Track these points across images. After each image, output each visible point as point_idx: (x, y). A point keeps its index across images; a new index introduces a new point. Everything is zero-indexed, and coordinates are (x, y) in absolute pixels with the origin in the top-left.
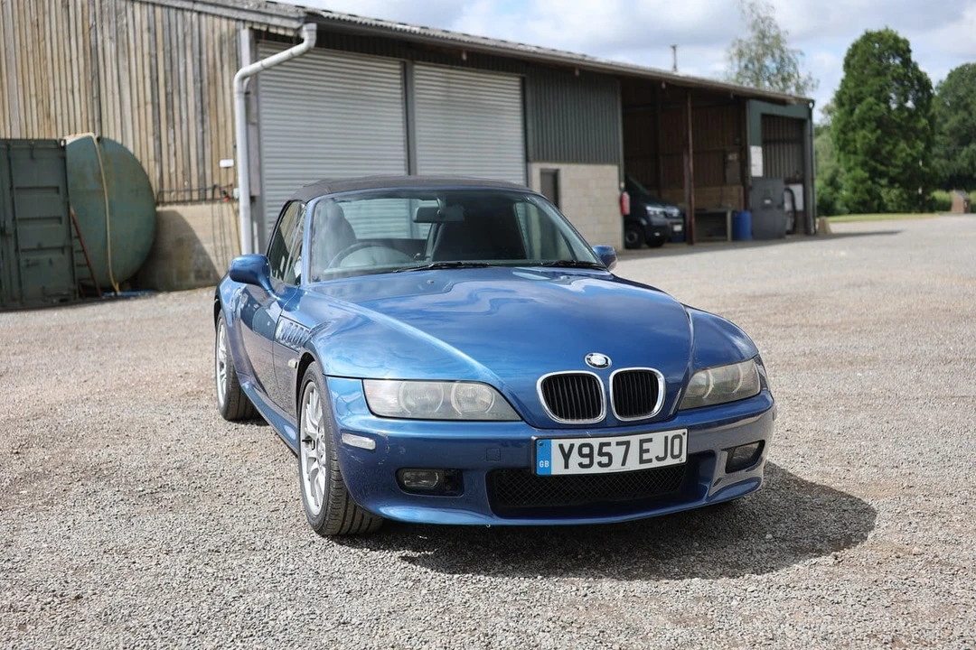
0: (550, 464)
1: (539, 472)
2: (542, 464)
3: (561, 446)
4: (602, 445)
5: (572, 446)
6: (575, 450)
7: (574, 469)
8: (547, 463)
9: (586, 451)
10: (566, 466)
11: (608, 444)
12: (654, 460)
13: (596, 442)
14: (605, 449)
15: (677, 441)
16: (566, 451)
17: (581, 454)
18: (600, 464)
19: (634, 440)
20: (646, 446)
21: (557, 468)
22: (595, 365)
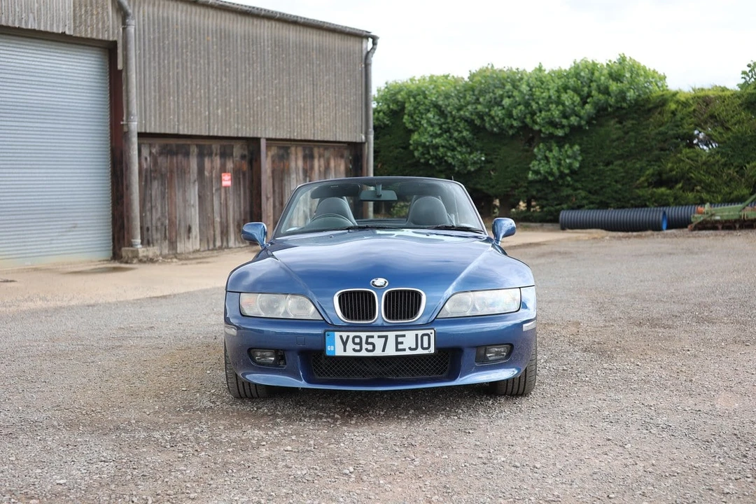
0: (334, 348)
2: (329, 348)
3: (341, 337)
4: (368, 337)
5: (348, 337)
6: (350, 340)
8: (332, 347)
9: (357, 340)
10: (345, 350)
11: (372, 337)
12: (407, 350)
13: (364, 335)
14: (370, 340)
15: (426, 338)
16: (345, 339)
18: (367, 350)
19: (392, 335)
20: (400, 339)
21: (339, 352)
22: (376, 286)
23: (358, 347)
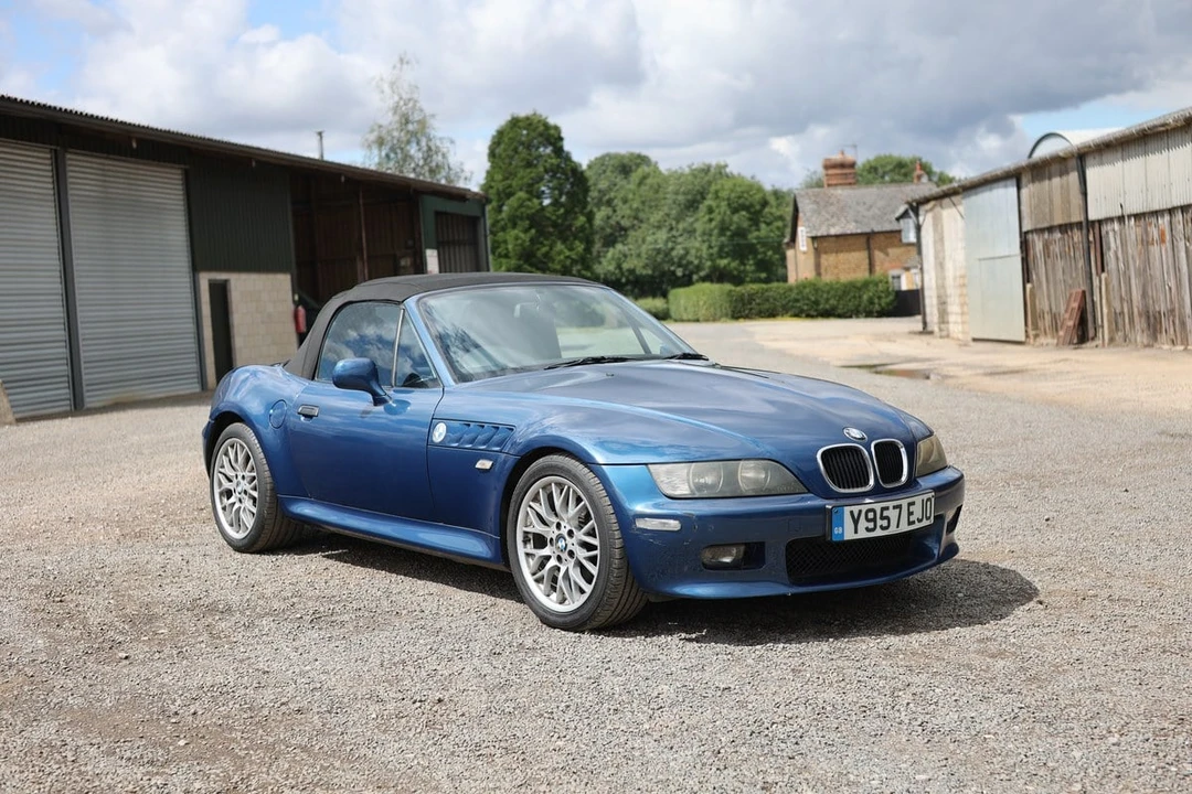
1: (834, 539)
2: (837, 531)
3: (852, 512)
4: (883, 509)
5: (860, 511)
7: (863, 534)
8: (840, 529)
9: (871, 515)
10: (856, 532)
11: (887, 508)
13: (878, 507)
14: (886, 513)
17: (868, 520)
18: (882, 528)
23: (871, 525)
